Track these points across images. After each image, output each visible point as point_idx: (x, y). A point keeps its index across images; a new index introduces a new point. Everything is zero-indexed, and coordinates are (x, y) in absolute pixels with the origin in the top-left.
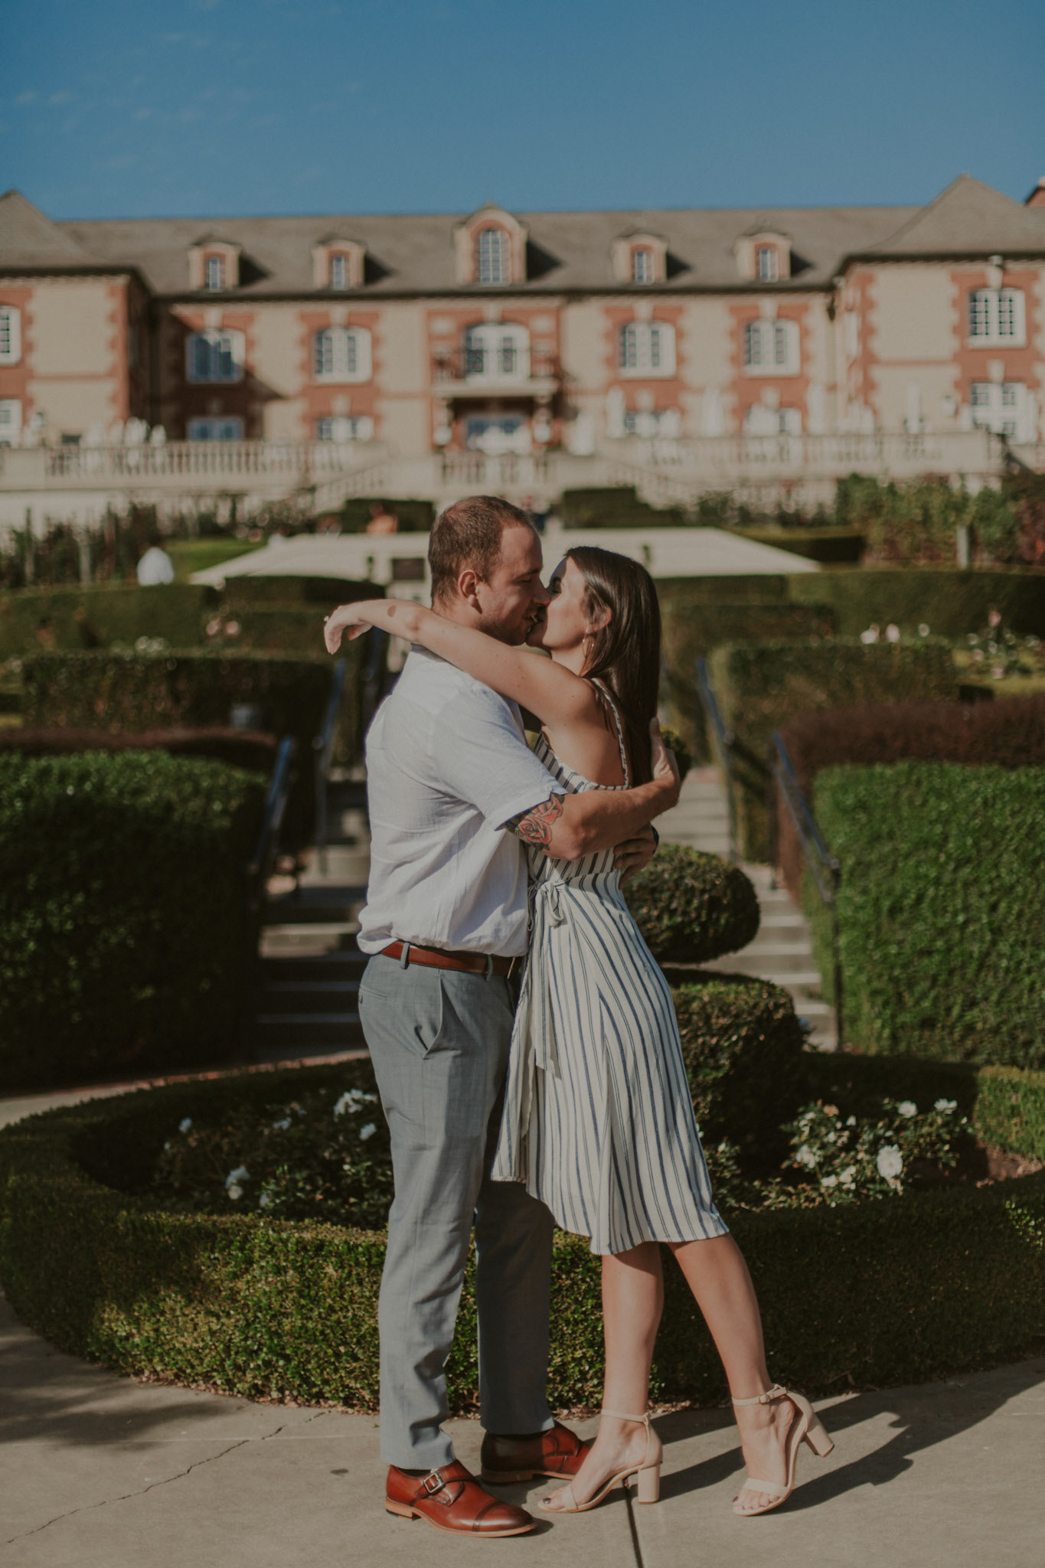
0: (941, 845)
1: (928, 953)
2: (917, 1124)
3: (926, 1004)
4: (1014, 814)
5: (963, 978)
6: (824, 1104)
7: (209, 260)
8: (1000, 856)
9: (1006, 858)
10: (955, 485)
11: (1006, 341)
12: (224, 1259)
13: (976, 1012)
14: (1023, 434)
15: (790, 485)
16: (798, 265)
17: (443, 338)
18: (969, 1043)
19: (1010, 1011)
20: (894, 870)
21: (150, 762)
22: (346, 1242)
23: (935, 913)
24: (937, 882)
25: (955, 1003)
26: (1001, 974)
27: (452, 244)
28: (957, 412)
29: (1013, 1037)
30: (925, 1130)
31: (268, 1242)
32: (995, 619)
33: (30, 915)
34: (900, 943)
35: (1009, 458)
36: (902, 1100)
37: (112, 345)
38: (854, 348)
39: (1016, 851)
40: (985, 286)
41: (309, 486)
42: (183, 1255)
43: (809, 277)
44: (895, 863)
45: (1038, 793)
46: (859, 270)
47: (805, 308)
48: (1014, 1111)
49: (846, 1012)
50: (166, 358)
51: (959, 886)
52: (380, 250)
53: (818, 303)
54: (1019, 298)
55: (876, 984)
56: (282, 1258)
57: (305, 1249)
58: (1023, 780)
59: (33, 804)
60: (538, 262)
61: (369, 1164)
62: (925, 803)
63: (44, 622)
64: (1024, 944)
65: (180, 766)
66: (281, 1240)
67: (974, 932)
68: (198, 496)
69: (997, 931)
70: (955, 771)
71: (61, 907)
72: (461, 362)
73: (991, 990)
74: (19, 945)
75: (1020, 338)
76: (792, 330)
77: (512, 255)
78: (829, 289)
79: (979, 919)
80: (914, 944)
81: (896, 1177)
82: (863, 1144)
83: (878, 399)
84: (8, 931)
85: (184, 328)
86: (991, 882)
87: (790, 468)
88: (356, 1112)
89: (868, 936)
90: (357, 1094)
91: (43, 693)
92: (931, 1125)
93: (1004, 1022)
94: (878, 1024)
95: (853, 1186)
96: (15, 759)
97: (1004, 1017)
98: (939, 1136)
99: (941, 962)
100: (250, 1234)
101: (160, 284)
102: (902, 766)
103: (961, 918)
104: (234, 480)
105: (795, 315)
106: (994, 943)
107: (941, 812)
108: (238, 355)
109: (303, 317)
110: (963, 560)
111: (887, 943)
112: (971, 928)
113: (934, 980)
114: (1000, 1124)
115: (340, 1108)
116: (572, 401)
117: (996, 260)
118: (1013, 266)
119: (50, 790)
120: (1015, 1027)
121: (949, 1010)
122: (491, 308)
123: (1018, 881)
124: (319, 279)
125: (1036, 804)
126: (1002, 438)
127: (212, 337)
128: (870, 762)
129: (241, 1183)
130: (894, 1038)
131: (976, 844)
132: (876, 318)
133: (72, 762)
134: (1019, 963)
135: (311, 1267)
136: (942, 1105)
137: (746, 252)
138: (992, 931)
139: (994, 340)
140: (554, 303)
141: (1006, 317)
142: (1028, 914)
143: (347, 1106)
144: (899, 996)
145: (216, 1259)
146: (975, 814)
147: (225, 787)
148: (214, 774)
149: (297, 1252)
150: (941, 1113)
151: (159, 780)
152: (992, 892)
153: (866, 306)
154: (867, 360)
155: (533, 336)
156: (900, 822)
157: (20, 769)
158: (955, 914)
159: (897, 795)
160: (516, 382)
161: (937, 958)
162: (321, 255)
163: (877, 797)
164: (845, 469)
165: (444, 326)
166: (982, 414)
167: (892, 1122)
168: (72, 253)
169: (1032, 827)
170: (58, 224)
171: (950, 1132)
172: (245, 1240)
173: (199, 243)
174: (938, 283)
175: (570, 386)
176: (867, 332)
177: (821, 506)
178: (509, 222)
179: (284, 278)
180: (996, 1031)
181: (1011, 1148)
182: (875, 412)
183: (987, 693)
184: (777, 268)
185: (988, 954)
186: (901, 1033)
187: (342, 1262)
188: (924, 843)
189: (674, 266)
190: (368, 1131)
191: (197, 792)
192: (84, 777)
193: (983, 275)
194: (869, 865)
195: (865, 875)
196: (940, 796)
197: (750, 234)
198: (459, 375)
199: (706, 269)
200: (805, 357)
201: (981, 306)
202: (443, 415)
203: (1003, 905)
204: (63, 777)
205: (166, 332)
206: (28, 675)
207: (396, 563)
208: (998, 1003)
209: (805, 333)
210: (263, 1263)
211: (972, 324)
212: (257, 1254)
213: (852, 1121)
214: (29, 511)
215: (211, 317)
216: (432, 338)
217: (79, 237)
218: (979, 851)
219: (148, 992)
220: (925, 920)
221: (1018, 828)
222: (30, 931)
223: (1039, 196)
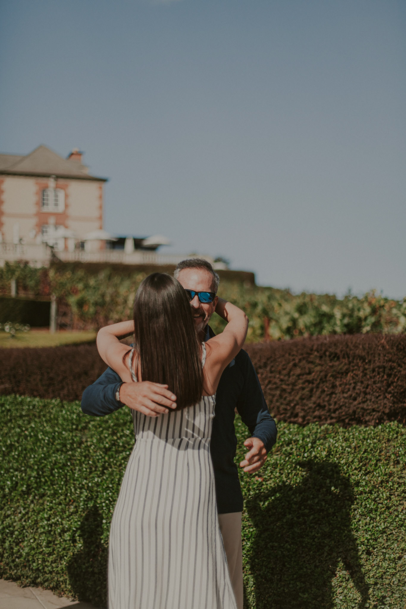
11: (56, 210)
14: (60, 246)
28: (36, 236)
35: (54, 255)
40: (48, 188)
54: (62, 193)
75: (61, 208)
83: (4, 229)
110: (13, 293)
117: (53, 177)
118: (59, 180)
126: (52, 247)
132: (4, 197)
139: (51, 210)
153: (1, 192)
154: (1, 213)
166: (46, 237)
174: (30, 186)
176: (1, 202)
182: (3, 234)
193: (48, 183)
201: (46, 195)
211: (42, 201)
223: (73, 157)
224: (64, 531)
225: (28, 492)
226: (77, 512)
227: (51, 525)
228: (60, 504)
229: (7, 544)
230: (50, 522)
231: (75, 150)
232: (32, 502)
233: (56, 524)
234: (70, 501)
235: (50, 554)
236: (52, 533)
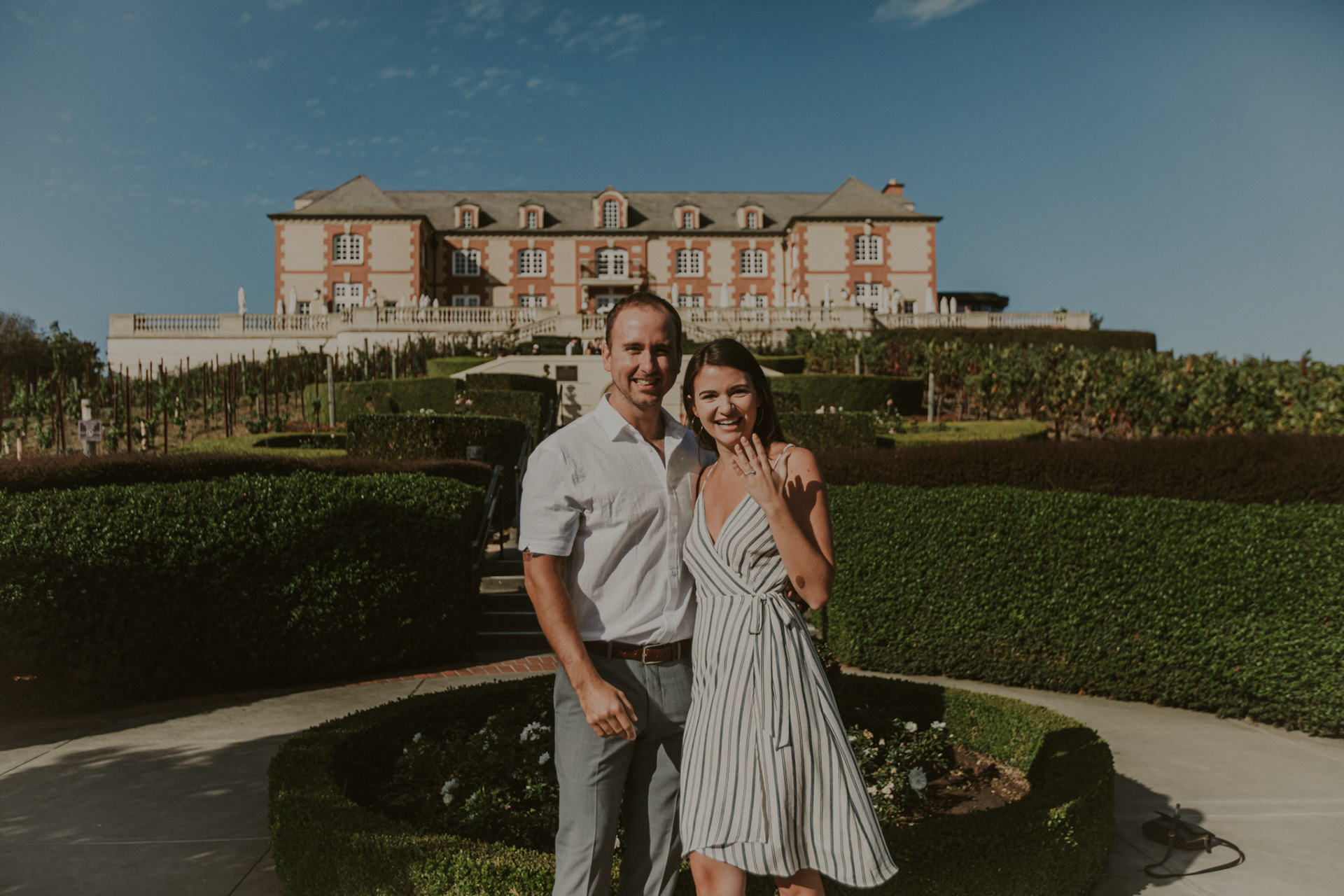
0: (890, 536)
1: (884, 600)
2: (919, 739)
3: (882, 631)
4: (933, 516)
5: (905, 615)
6: (862, 728)
7: (463, 214)
8: (926, 541)
9: (930, 543)
10: (849, 335)
11: (873, 262)
12: (432, 878)
13: (912, 636)
14: (881, 310)
15: (763, 333)
16: (767, 221)
17: (585, 255)
18: (907, 655)
19: (933, 637)
20: (861, 549)
21: (414, 479)
22: (527, 870)
23: (887, 576)
24: (888, 557)
25: (900, 631)
26: (929, 615)
27: (591, 208)
28: (848, 298)
29: (936, 653)
30: (924, 742)
31: (466, 867)
32: (890, 402)
33: (334, 574)
34: (865, 594)
35: (875, 321)
36: (907, 721)
37: (412, 256)
38: (796, 264)
39: (936, 538)
40: (863, 234)
41: (515, 328)
42: (400, 872)
43: (773, 228)
44: (862, 546)
45: (947, 502)
46: (799, 225)
47: (772, 244)
48: (973, 722)
49: (829, 633)
50: (441, 263)
51: (901, 559)
52: (552, 210)
53: (778, 241)
54: (880, 241)
55: (851, 619)
56: (477, 881)
57: (494, 874)
58: (937, 495)
59: (339, 504)
60: (634, 217)
61: (544, 785)
62: (877, 508)
63: (369, 399)
64: (943, 596)
65: (432, 483)
66: (476, 866)
67: (912, 588)
68: (456, 334)
69: (926, 588)
70: (896, 490)
71: (354, 569)
72: (593, 268)
73: (922, 624)
74: (327, 593)
75: (880, 261)
76: (765, 254)
77: (621, 214)
78: (784, 234)
79: (915, 580)
80: (874, 595)
81: (922, 791)
82: (890, 759)
83: (807, 290)
84: (320, 585)
85: (451, 248)
86: (921, 557)
87: (764, 325)
88: (536, 740)
89: (847, 588)
90: (536, 725)
91: (359, 436)
92: (928, 738)
93: (930, 643)
94: (852, 642)
95: (891, 797)
96: (330, 477)
97: (930, 639)
98: (935, 747)
99: (891, 607)
100: (452, 858)
101: (438, 226)
102: (862, 486)
103: (904, 579)
104: (476, 327)
105: (767, 247)
106: (924, 595)
107: (888, 514)
108: (479, 263)
109: (512, 244)
110: (857, 372)
111: (857, 593)
112: (910, 585)
113: (887, 617)
114: (963, 730)
115: (524, 735)
116: (652, 288)
117: (868, 221)
118: (876, 224)
119: (351, 495)
120: (937, 646)
121: (896, 635)
122: (611, 241)
123: (938, 558)
124: (522, 224)
125: (946, 509)
126: (873, 311)
127: (466, 253)
128: (840, 484)
129: (452, 791)
130: (861, 650)
131: (911, 533)
132: (807, 249)
133: (364, 479)
134: (941, 607)
135: (499, 889)
136: (936, 725)
137: (741, 213)
138: (923, 589)
139: (867, 261)
140: (645, 238)
141: (873, 250)
142: (945, 579)
143: (529, 735)
144: (866, 626)
145: (425, 877)
146: (909, 517)
147: (458, 495)
148: (452, 487)
149: (489, 876)
150: (935, 730)
151: (419, 490)
152: (923, 564)
153: (803, 243)
154: (803, 270)
155: (631, 255)
156: (864, 519)
157: (331, 483)
158: (901, 577)
159: (860, 503)
160: (623, 279)
161: (889, 604)
162: (522, 211)
163: (849, 503)
164: (793, 326)
165: (585, 249)
166: (861, 299)
167: (900, 734)
168: (393, 208)
169: (945, 524)
170: (384, 193)
171: (941, 745)
172: (449, 864)
173: (459, 204)
174: (839, 233)
175: (651, 281)
176: (803, 257)
177: (780, 343)
178: (621, 197)
179: (504, 224)
180: (925, 648)
181: (972, 748)
182: (807, 298)
183: (890, 443)
184: (757, 223)
185: (920, 602)
186: (865, 649)
187: (523, 886)
188: (879, 533)
189: (704, 221)
190: (544, 758)
191: (441, 497)
192: (372, 488)
193: (862, 228)
194: (846, 545)
195: (843, 551)
196: (886, 504)
197: (743, 206)
198: (593, 275)
199: (721, 223)
200: (771, 269)
201: (860, 244)
202: (585, 295)
203: (930, 573)
204: (358, 489)
205: (442, 250)
206: (351, 427)
207: (559, 369)
208: (926, 632)
209: (771, 257)
210: (462, 883)
211: (855, 254)
212: (457, 876)
213: (882, 742)
214: (366, 340)
215: (465, 242)
216: (579, 255)
217: (396, 200)
218: (913, 539)
219: (408, 621)
220: (881, 581)
221: (936, 525)
222: (334, 584)
223: (891, 190)
224: (1318, 654)
225: (1245, 608)
226: (1337, 630)
227: (1293, 646)
228: (1304, 622)
229: (1213, 667)
230: (1292, 643)
231: (892, 182)
232: (1254, 620)
233: (1300, 645)
234: (1321, 619)
235: (1290, 680)
236: (1298, 655)
